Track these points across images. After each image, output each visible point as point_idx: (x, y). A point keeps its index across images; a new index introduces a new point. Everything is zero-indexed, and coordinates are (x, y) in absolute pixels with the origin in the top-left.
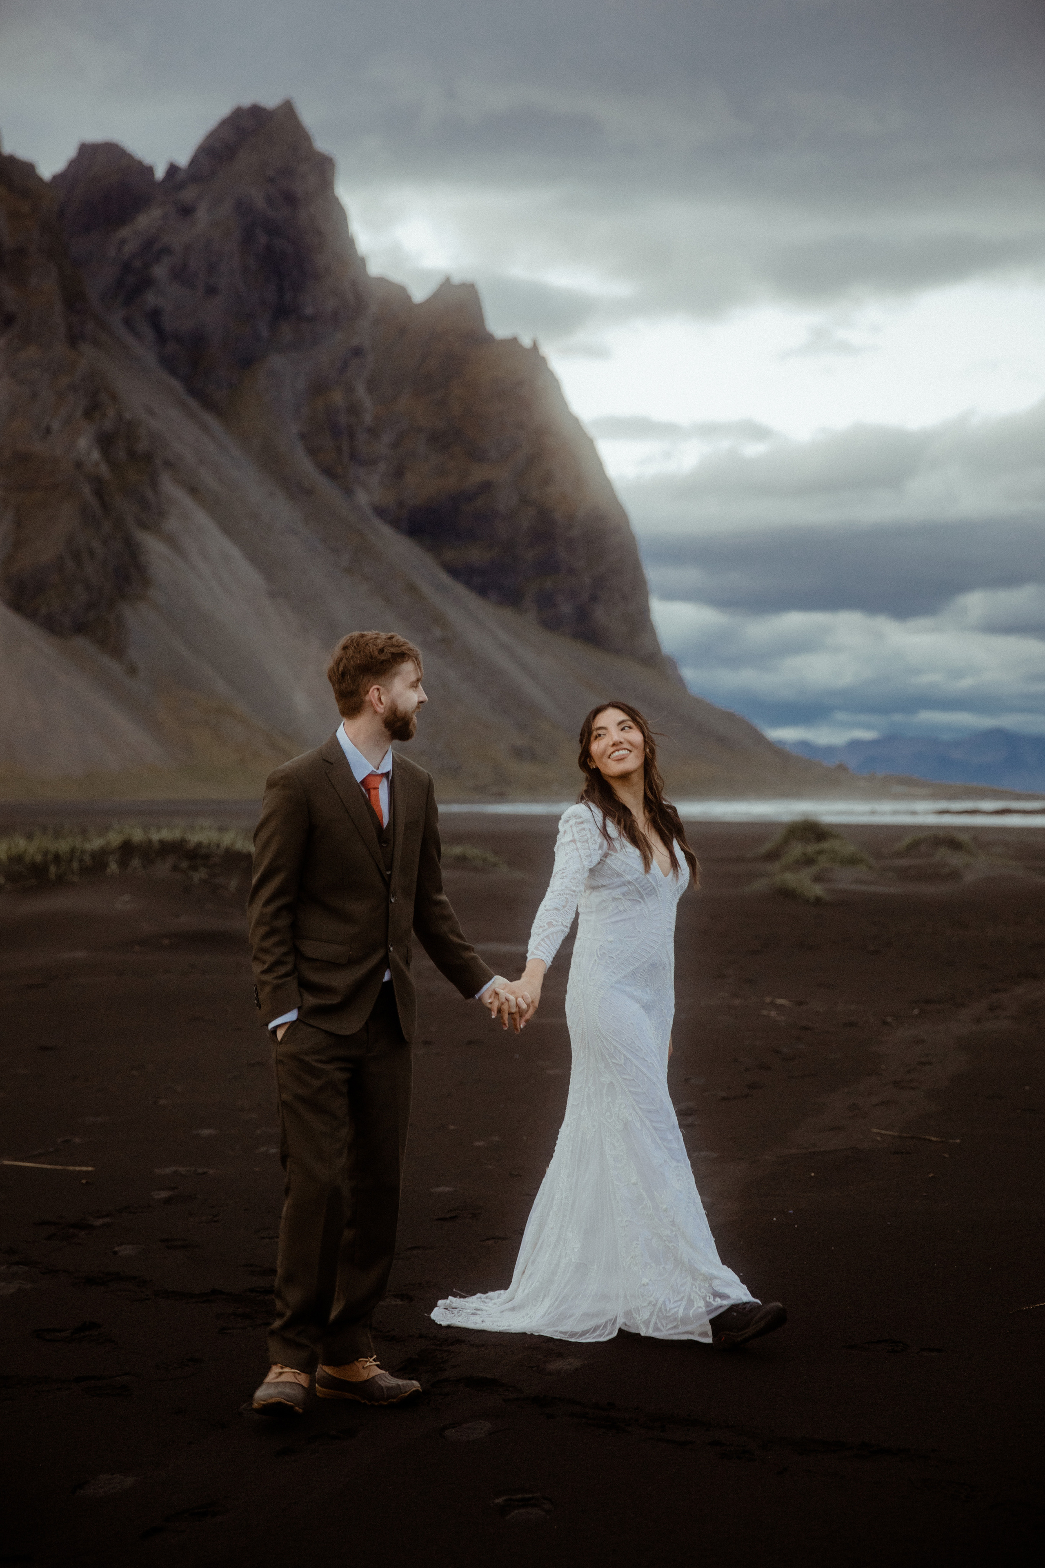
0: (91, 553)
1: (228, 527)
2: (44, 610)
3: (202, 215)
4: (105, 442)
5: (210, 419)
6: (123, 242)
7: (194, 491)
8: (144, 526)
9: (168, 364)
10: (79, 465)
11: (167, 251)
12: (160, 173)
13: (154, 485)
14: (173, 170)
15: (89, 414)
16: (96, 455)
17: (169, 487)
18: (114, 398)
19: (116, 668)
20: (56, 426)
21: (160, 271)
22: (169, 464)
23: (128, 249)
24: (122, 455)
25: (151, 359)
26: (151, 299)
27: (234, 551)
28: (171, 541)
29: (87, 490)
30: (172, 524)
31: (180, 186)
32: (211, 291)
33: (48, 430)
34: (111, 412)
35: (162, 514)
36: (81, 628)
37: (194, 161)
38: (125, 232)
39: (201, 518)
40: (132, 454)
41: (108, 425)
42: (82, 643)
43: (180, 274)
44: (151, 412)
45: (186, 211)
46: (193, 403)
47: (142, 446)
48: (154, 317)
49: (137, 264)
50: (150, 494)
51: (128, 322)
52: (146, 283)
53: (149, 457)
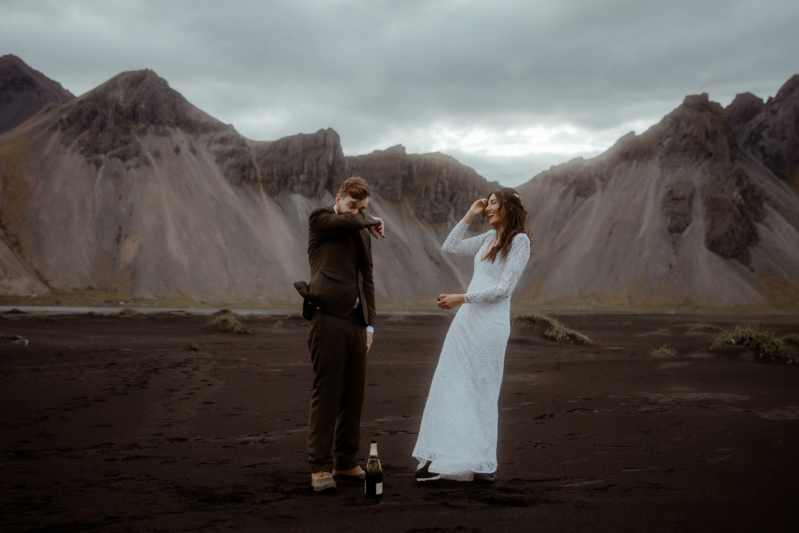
0: (738, 230)
1: (789, 220)
2: (721, 250)
3: (781, 113)
4: (743, 193)
5: (782, 182)
6: (751, 125)
7: (776, 207)
8: (757, 220)
9: (767, 165)
10: (733, 201)
11: (767, 126)
12: (765, 101)
13: (761, 207)
14: (770, 99)
15: (737, 184)
16: (740, 197)
17: (766, 206)
18: (747, 177)
19: (746, 269)
20: (726, 188)
21: (764, 134)
22: (767, 199)
23: (753, 127)
24: (749, 197)
25: (761, 164)
26: (761, 143)
27: (791, 228)
28: (767, 225)
29: (736, 209)
30: (768, 220)
31: (773, 104)
32: (783, 138)
33: (723, 190)
34: (746, 183)
35: (764, 216)
36: (734, 256)
37: (778, 95)
38: (752, 122)
39: (779, 217)
40: (753, 196)
41: (744, 187)
42: (734, 261)
43: (771, 134)
44: (761, 182)
45: (774, 112)
46: (776, 177)
47: (757, 193)
48: (762, 149)
49: (756, 132)
50: (759, 210)
51: (752, 152)
52: (759, 138)
53: (759, 197)
